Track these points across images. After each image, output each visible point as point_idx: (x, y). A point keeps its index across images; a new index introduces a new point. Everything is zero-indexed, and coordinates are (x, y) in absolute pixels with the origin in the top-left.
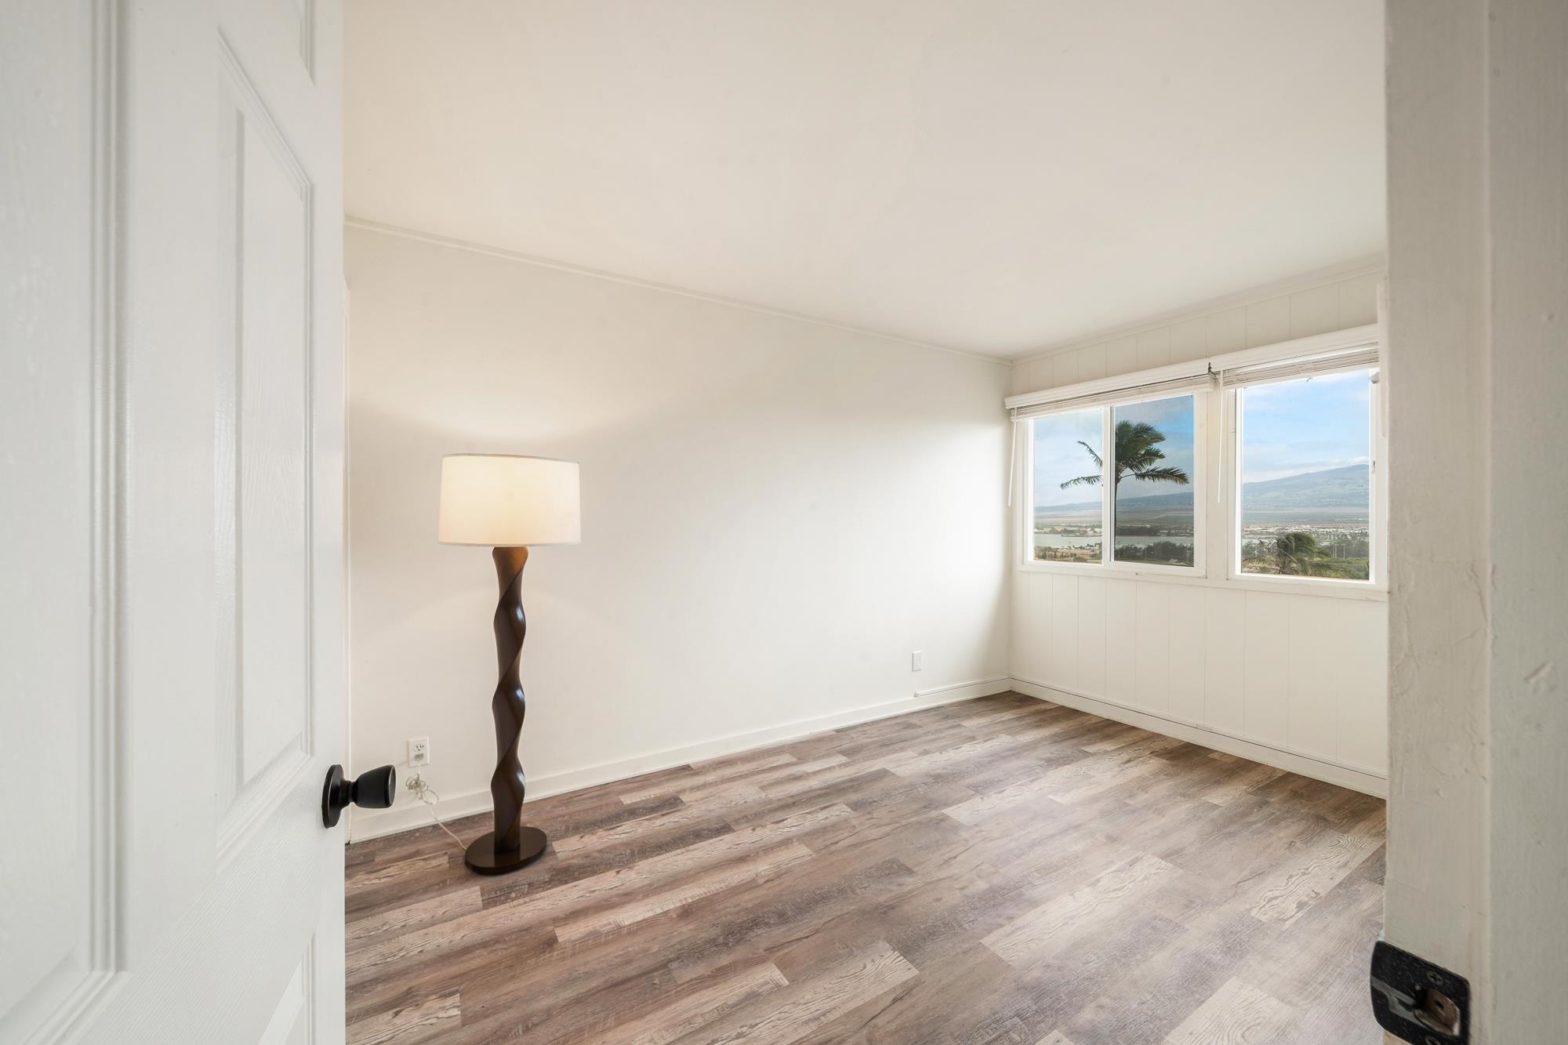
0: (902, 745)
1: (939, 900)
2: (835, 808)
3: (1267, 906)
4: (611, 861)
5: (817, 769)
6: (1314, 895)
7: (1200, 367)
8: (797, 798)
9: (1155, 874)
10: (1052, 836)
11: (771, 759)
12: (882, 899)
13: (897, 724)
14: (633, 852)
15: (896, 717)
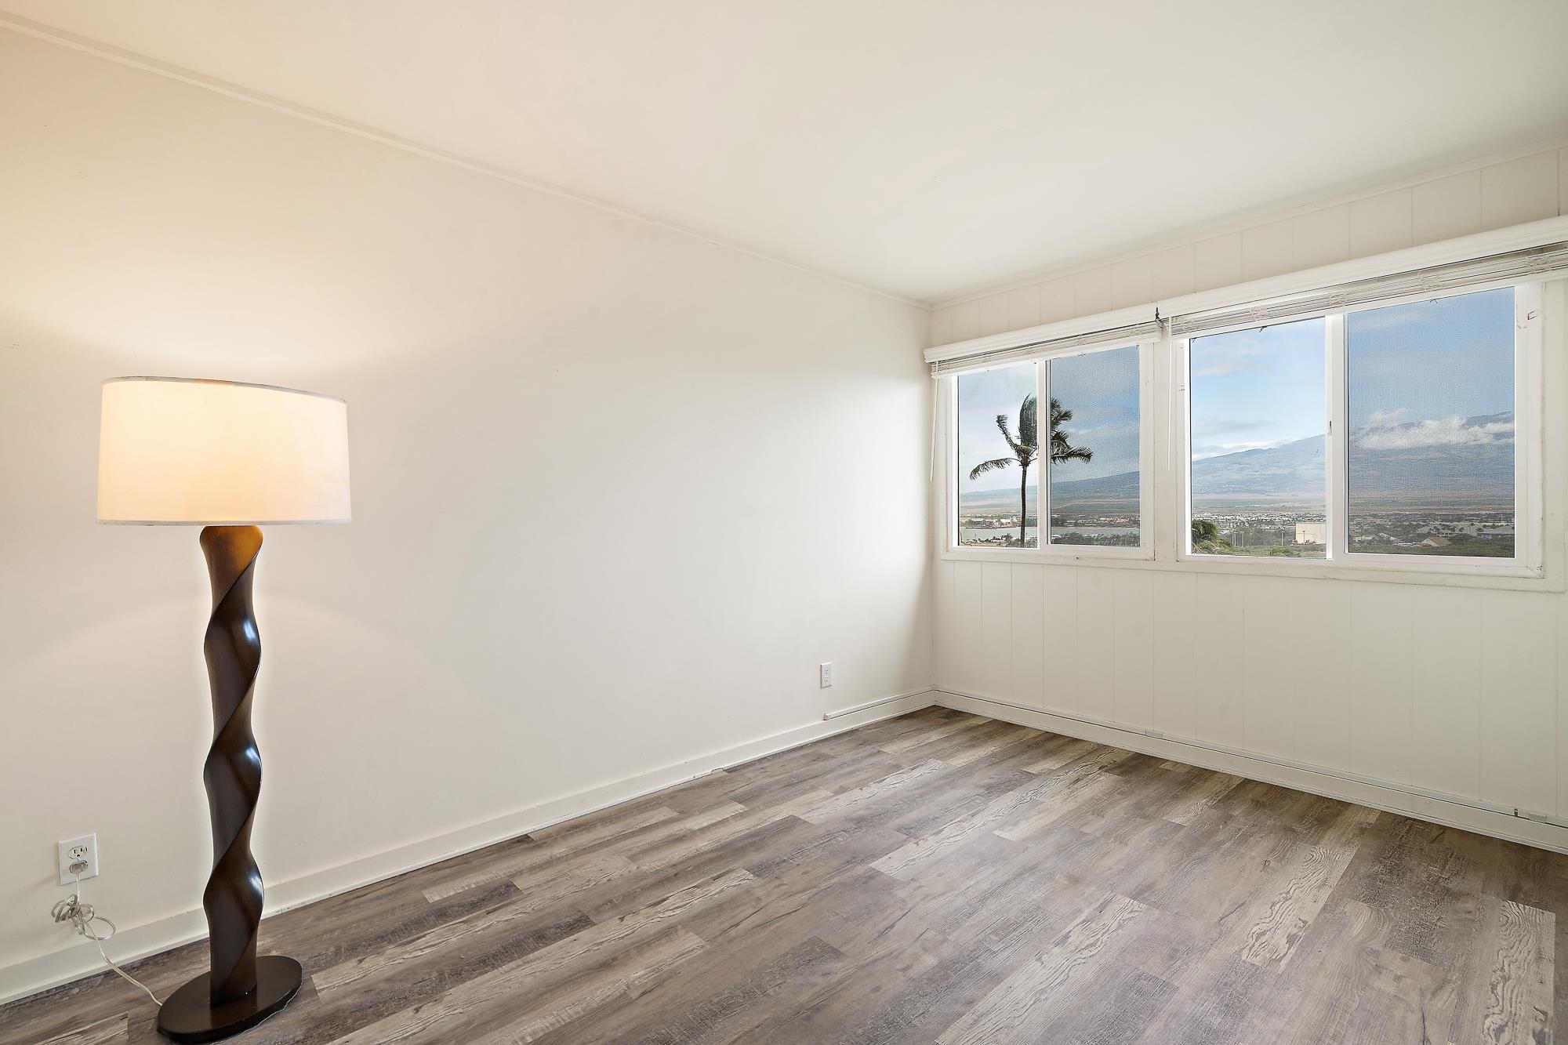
0: (813, 782)
1: (877, 989)
2: (733, 875)
3: (1257, 944)
4: (407, 994)
5: (705, 824)
6: (1302, 925)
7: (1146, 313)
8: (681, 867)
9: (1130, 919)
10: (1006, 883)
11: (643, 816)
12: (803, 998)
13: (804, 756)
14: (441, 974)
15: (802, 747)
